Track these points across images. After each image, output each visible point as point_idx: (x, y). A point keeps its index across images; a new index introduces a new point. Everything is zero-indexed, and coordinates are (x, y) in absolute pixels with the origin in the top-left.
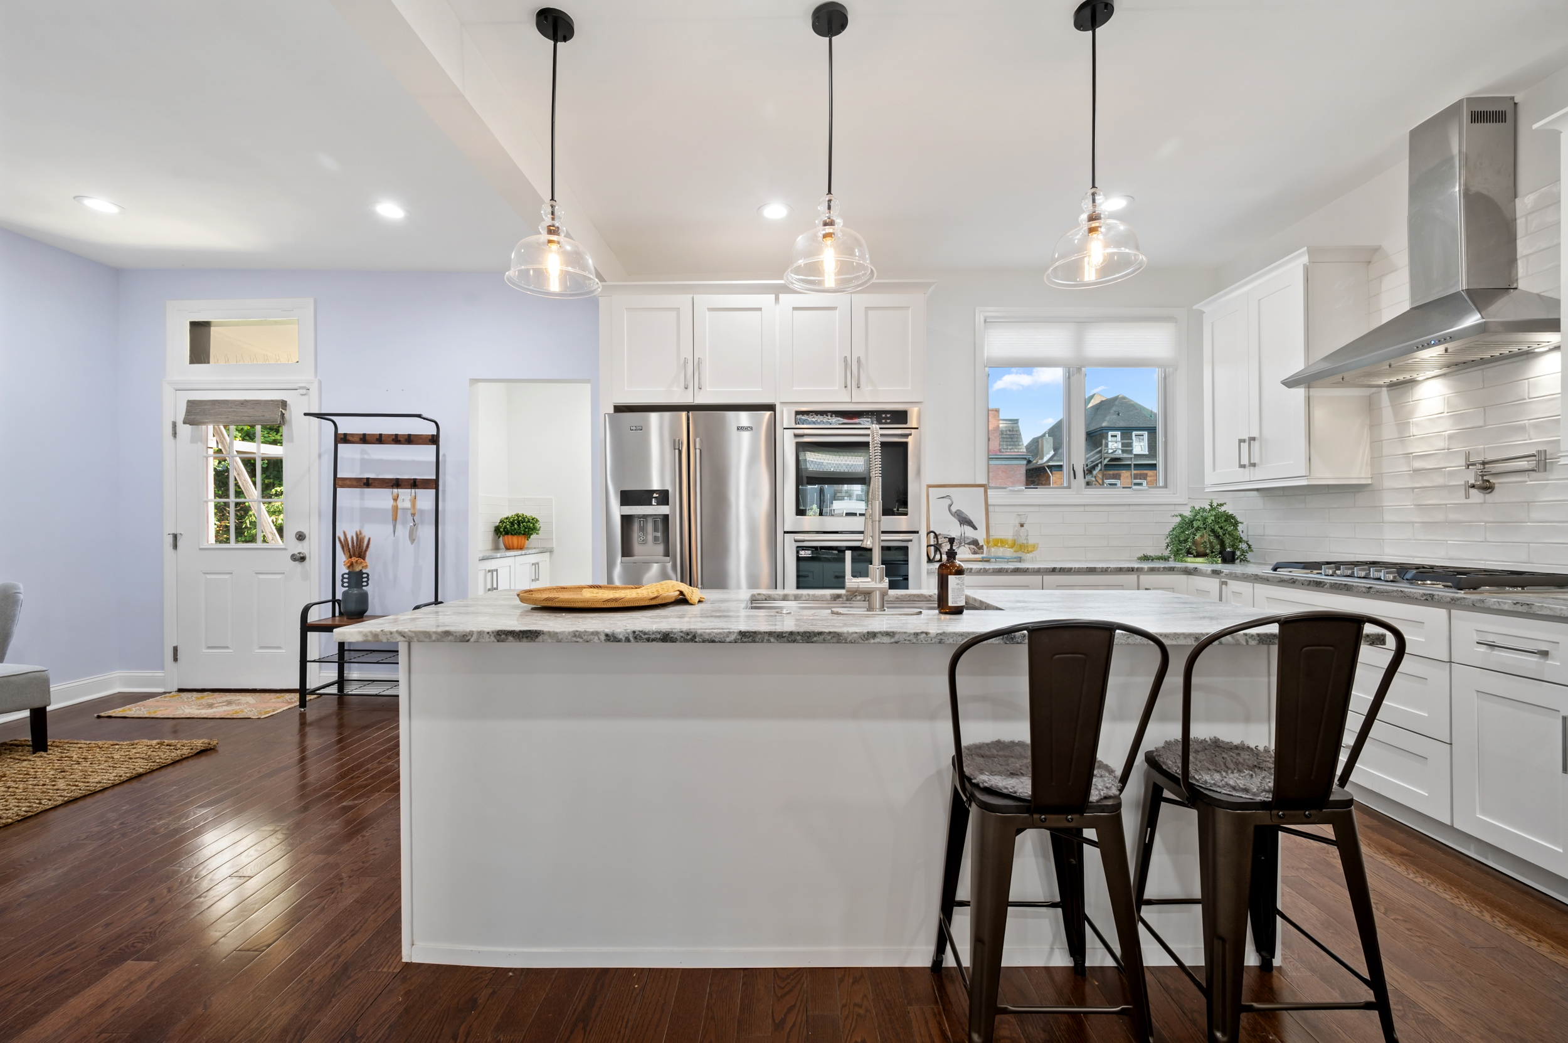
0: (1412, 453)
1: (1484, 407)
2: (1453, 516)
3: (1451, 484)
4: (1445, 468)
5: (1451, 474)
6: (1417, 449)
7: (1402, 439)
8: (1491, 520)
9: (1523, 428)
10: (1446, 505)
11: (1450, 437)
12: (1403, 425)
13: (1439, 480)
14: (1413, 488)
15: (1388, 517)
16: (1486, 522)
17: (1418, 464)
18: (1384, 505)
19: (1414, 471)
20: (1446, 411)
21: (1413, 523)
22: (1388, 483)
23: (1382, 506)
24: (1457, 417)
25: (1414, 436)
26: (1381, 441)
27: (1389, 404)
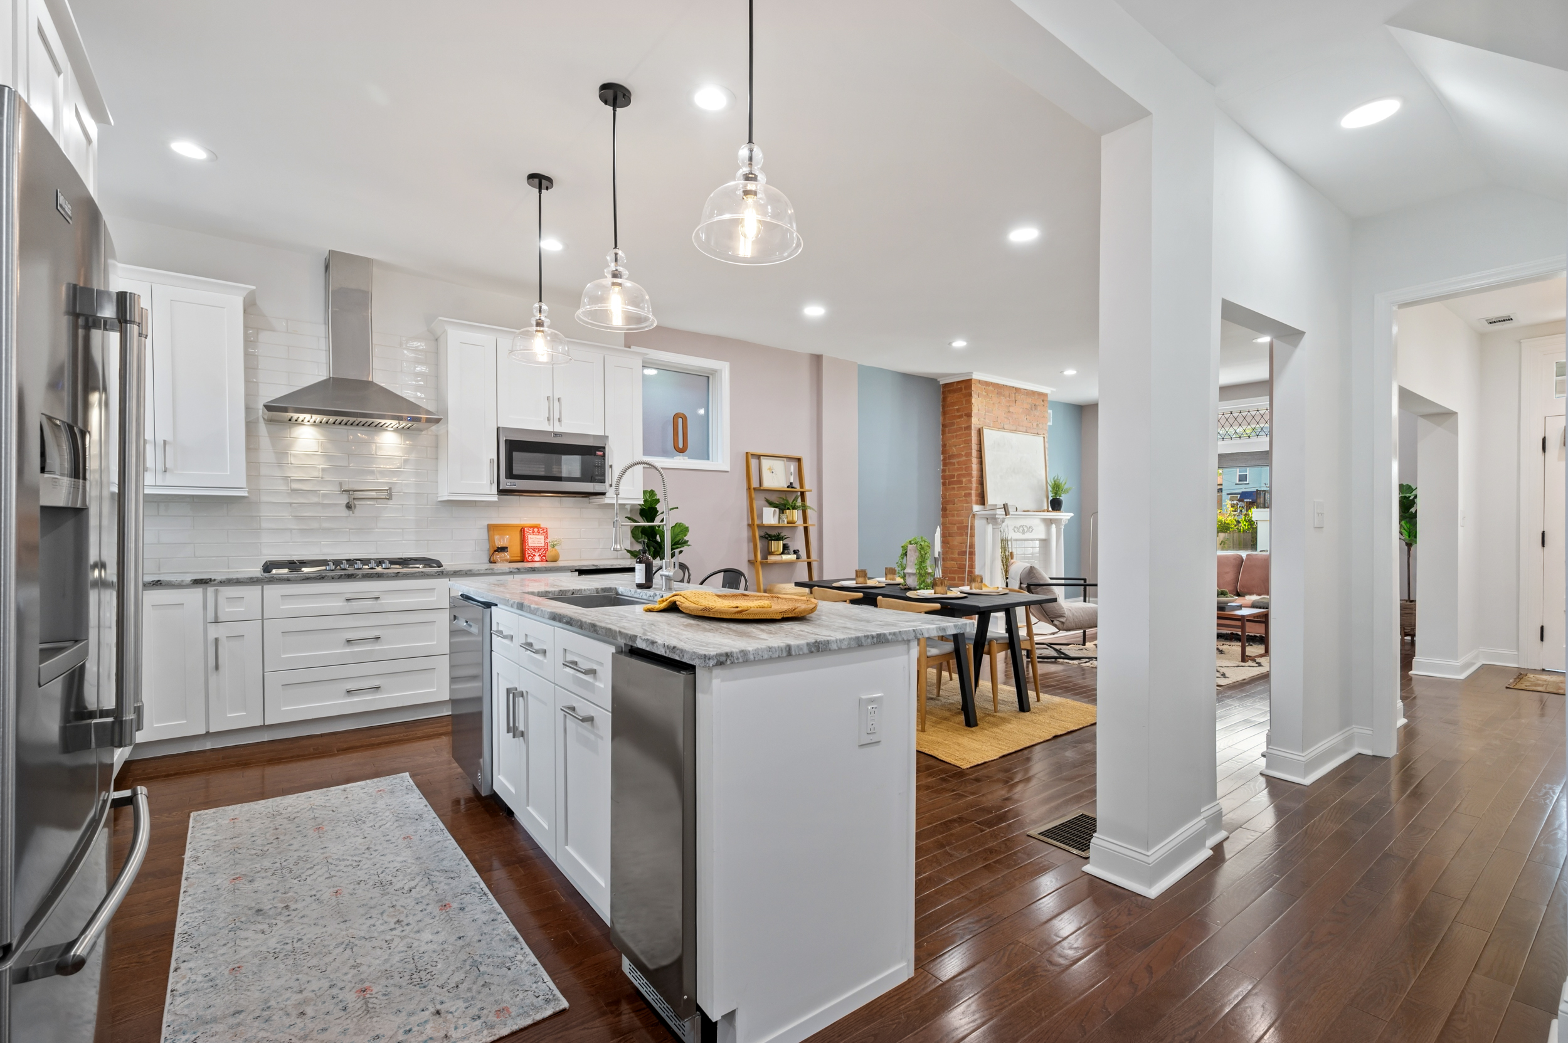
0: (290, 477)
1: (348, 454)
2: (325, 525)
3: (325, 502)
4: (320, 491)
5: (324, 495)
6: (295, 474)
7: (280, 465)
8: (353, 527)
9: (372, 472)
10: (320, 517)
11: (323, 470)
12: (282, 454)
13: (315, 499)
14: (291, 504)
15: (264, 525)
16: (350, 529)
17: (295, 486)
18: (262, 515)
19: (292, 490)
20: (320, 451)
21: (291, 530)
22: (264, 498)
23: (260, 516)
24: (328, 457)
25: (291, 464)
26: (259, 463)
27: (267, 435)
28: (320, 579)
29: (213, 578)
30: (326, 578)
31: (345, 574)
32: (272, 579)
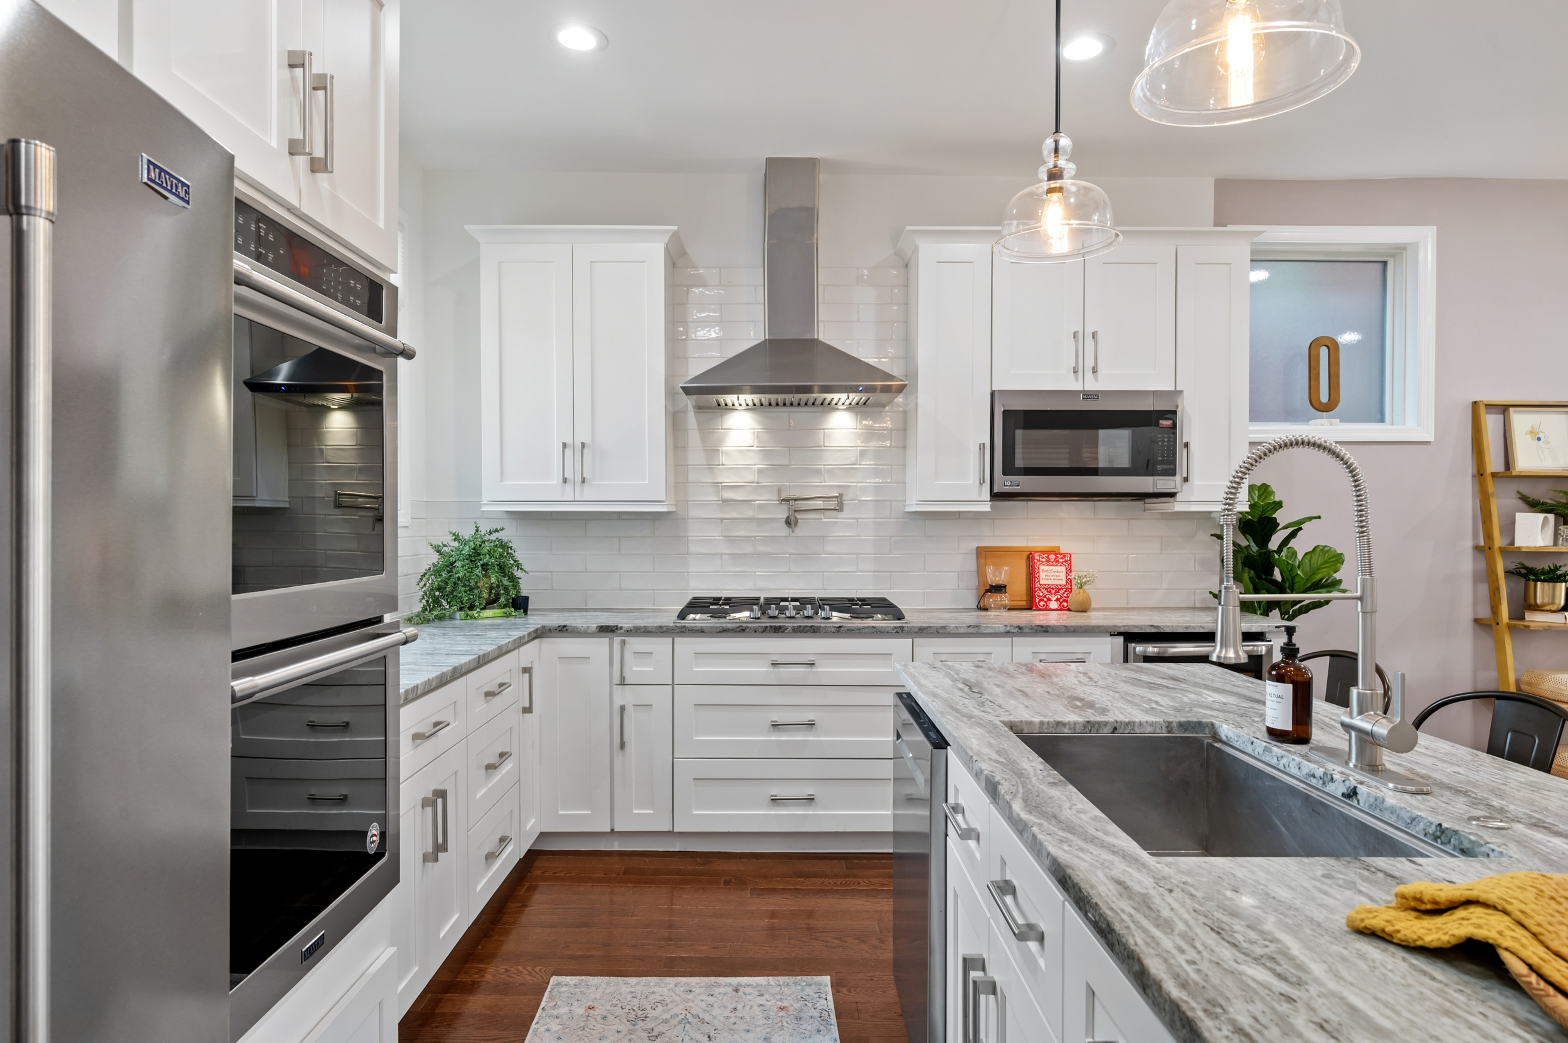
0: (721, 483)
1: (789, 447)
2: (761, 548)
3: (760, 517)
4: (755, 501)
5: (760, 507)
6: (727, 479)
7: (711, 467)
8: (794, 552)
9: (818, 472)
10: (755, 537)
11: (760, 471)
12: (712, 451)
13: (749, 513)
14: (722, 519)
15: (693, 548)
16: (790, 554)
17: (727, 495)
18: (690, 535)
19: (723, 501)
20: (756, 445)
21: (722, 554)
22: (693, 513)
23: (687, 537)
24: (766, 453)
25: (723, 465)
26: (687, 465)
27: (696, 427)
28: (739, 632)
29: (619, 625)
30: (747, 630)
31: (771, 626)
32: (683, 629)
